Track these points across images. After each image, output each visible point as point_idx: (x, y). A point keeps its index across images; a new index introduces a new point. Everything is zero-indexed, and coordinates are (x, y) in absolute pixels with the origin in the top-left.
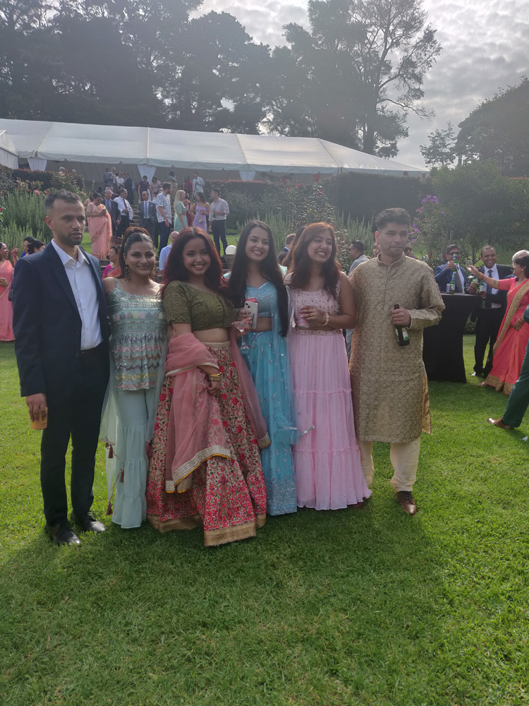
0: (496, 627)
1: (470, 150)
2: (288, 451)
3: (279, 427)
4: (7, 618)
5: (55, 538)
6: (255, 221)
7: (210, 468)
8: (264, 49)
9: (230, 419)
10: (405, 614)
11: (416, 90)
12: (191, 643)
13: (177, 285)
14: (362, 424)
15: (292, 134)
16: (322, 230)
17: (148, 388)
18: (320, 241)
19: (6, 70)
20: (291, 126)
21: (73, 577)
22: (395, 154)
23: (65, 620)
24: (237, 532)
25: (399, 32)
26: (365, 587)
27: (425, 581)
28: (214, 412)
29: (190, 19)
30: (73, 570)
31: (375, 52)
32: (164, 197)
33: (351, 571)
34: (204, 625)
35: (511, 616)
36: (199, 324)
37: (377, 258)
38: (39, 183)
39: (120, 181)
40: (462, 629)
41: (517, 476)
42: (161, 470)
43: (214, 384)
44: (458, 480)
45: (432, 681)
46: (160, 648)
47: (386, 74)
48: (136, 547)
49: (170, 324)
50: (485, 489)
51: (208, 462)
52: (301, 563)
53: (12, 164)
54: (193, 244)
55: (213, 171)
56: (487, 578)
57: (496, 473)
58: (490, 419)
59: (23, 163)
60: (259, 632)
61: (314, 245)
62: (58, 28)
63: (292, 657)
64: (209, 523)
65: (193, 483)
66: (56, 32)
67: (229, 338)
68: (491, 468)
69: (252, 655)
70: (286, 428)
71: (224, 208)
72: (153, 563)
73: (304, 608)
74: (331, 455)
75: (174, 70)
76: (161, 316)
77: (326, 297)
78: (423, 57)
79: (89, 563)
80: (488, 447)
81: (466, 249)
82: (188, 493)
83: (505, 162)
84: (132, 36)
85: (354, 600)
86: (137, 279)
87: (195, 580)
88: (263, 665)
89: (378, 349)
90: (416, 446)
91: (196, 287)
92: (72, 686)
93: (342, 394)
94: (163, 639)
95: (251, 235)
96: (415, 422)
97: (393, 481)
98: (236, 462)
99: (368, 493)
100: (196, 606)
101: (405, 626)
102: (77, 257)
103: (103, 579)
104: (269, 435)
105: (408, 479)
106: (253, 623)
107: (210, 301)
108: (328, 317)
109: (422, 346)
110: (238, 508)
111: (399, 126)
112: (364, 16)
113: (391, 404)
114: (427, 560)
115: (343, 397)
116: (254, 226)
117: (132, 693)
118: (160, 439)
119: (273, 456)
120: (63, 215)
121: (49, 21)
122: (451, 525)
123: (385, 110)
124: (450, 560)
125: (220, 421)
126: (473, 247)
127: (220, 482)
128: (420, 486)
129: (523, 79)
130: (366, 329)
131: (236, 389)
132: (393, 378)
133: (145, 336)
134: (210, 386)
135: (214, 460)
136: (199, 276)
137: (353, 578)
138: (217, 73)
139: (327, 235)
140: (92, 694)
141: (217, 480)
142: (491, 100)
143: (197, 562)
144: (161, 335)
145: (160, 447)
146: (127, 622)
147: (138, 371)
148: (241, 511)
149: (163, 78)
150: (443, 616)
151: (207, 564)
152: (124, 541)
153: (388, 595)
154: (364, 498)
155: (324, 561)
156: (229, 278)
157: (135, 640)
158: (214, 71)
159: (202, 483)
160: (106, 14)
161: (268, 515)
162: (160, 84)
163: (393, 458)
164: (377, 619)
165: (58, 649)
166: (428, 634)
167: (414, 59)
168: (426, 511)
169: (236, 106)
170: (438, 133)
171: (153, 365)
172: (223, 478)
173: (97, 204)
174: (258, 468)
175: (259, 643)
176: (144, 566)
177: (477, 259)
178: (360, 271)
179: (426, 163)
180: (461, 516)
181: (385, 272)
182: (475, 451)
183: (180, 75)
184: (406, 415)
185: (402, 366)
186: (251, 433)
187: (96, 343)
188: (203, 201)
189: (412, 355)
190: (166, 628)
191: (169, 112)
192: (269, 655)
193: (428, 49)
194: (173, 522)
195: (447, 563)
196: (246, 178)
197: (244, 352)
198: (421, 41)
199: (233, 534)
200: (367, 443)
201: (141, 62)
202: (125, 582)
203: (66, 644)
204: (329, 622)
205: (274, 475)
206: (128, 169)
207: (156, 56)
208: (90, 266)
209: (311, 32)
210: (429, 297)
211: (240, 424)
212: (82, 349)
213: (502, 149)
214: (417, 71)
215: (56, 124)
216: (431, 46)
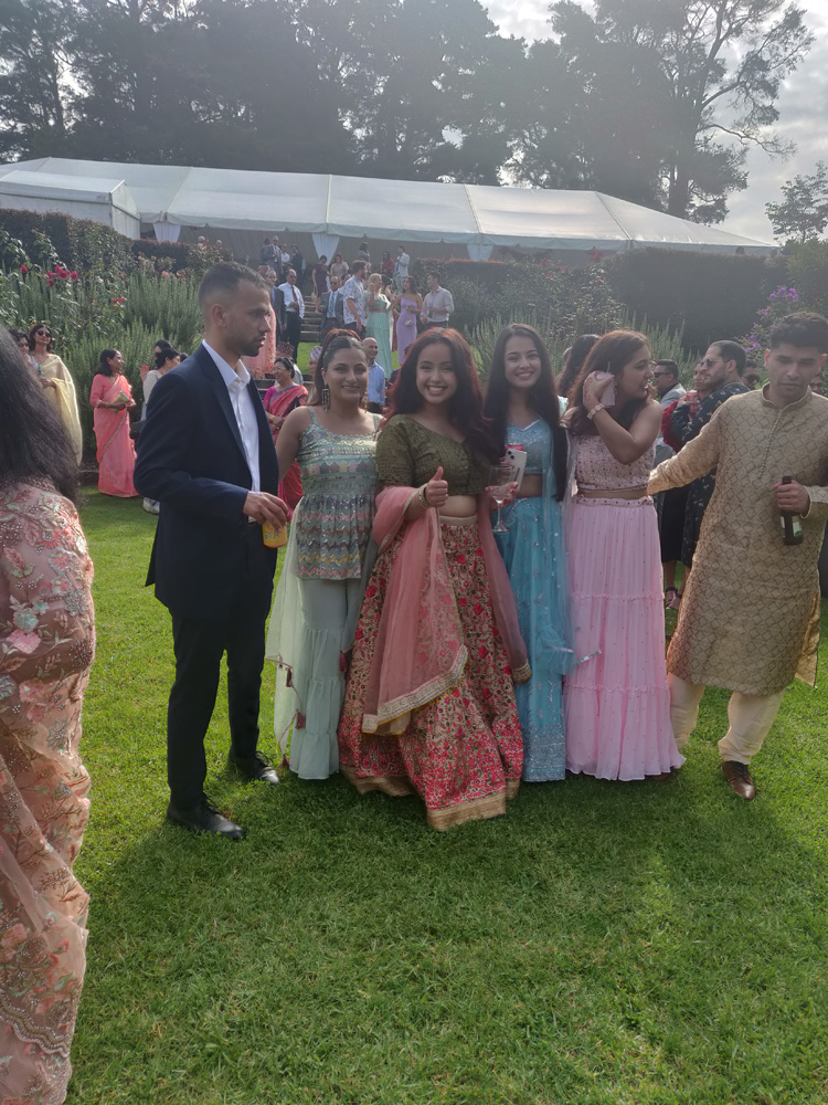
2: (557, 686)
3: (546, 646)
4: (156, 888)
7: (446, 717)
8: (516, 44)
9: (469, 636)
10: (742, 951)
11: (766, 108)
12: (416, 956)
15: (553, 184)
19: (126, 87)
20: (552, 172)
22: (721, 217)
23: (235, 901)
24: (477, 808)
25: (743, 12)
26: (678, 903)
27: (773, 903)
31: (699, 44)
32: (356, 284)
34: (433, 932)
38: (170, 261)
39: (286, 257)
42: (361, 700)
45: (791, 1056)
46: (371, 956)
47: (715, 81)
48: (327, 810)
52: (575, 857)
53: (130, 231)
55: (426, 243)
59: (147, 230)
60: (515, 951)
62: (203, 19)
63: (567, 994)
66: (199, 25)
67: (478, 512)
69: (507, 983)
70: (556, 648)
71: (447, 302)
72: (353, 836)
73: (582, 924)
74: (626, 697)
75: (372, 83)
78: (782, 53)
79: (262, 826)
84: (311, 30)
85: (661, 921)
86: (339, 406)
87: (416, 867)
88: (523, 1000)
92: (252, 993)
93: (650, 601)
94: (374, 943)
95: (508, 352)
99: (679, 761)
100: (420, 904)
101: (744, 968)
103: (282, 850)
104: (530, 663)
106: (506, 937)
109: (821, 544)
110: (475, 773)
111: (731, 171)
113: (754, 633)
114: (777, 872)
115: (651, 607)
117: (336, 1013)
118: (363, 653)
119: (533, 693)
121: (190, 9)
122: (814, 822)
123: (710, 143)
124: (814, 876)
127: (456, 737)
131: (481, 590)
133: (356, 499)
135: (451, 705)
136: (435, 405)
137: (656, 888)
138: (440, 87)
140: (280, 1008)
141: (454, 734)
143: (418, 840)
145: (363, 665)
146: (321, 914)
147: (345, 551)
148: (482, 778)
149: (358, 88)
150: (806, 960)
151: (432, 846)
152: (309, 800)
153: (714, 918)
154: (672, 768)
155: (609, 856)
157: (334, 941)
158: (435, 83)
162: (349, 104)
164: (698, 953)
165: (229, 939)
166: (781, 983)
167: (766, 57)
168: (771, 796)
169: (465, 140)
170: (798, 183)
172: (460, 730)
174: (511, 711)
175: (516, 968)
176: (340, 838)
179: (776, 232)
181: (773, 418)
183: (382, 90)
184: (775, 652)
186: (501, 656)
190: (378, 930)
191: (361, 150)
192: (532, 986)
193: (792, 39)
194: (375, 781)
195: (810, 879)
196: (478, 255)
198: (779, 27)
201: (324, 71)
202: (314, 859)
203: (239, 935)
204: (623, 950)
205: (533, 721)
206: (299, 239)
207: (347, 60)
209: (593, 14)
211: (484, 644)
214: (771, 75)
215: (194, 170)
216: (797, 36)
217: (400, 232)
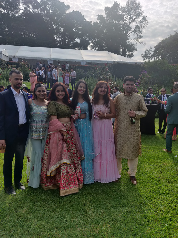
0: (165, 231)
1: (158, 55)
2: (91, 161)
3: (88, 153)
5: (7, 192)
6: (81, 80)
7: (62, 167)
8: (90, 23)
9: (70, 150)
11: (140, 36)
13: (53, 102)
14: (118, 152)
15: (99, 50)
16: (103, 84)
17: (42, 139)
18: (102, 88)
19: (6, 29)
20: (98, 48)
21: (12, 208)
22: (133, 57)
23: (6, 225)
24: (72, 191)
25: (134, 17)
26: (117, 214)
27: (139, 212)
28: (65, 147)
29: (66, 13)
30: (12, 205)
31: (126, 23)
32: (55, 71)
33: (112, 207)
35: (171, 227)
36: (60, 116)
37: (124, 93)
38: (15, 66)
40: (152, 232)
41: (173, 170)
42: (45, 167)
43: (65, 137)
44: (152, 172)
47: (130, 30)
48: (35, 196)
49: (50, 115)
50: (161, 175)
51: (62, 165)
53: (7, 60)
54: (59, 88)
55: (72, 62)
56: (162, 211)
57: (165, 169)
58: (164, 149)
59: (10, 59)
60: (77, 232)
61: (100, 89)
64: (62, 187)
65: (56, 173)
66: (23, 17)
67: (71, 121)
68: (164, 167)
71: (75, 74)
72: (41, 203)
73: (94, 222)
74: (107, 163)
75: (61, 29)
76: (47, 113)
77: (105, 107)
78: (142, 25)
79: (18, 202)
80: (163, 159)
81: (156, 88)
82: (55, 176)
83: (169, 59)
84: (47, 19)
85: (113, 219)
86: (39, 100)
87: (55, 210)
89: (124, 125)
90: (137, 160)
91: (60, 103)
93: (111, 141)
94: (41, 234)
95: (80, 85)
96: (137, 151)
97: (128, 172)
98: (72, 165)
99: (120, 176)
100: (55, 221)
102: (19, 93)
103: (22, 209)
104: (84, 155)
105: (134, 172)
106: (75, 228)
107: (64, 108)
108: (106, 114)
109: (139, 124)
110: (72, 182)
111: (134, 47)
112: (123, 12)
113: (128, 145)
115: (111, 142)
116: (81, 82)
118: (45, 156)
119: (86, 163)
120: (15, 78)
121: (21, 14)
122: (149, 189)
123: (130, 42)
124: (148, 203)
125: (66, 150)
126: (159, 88)
127: (66, 172)
128: (138, 173)
129: (175, 32)
130: (120, 118)
131: (73, 139)
132: (129, 135)
133: (42, 120)
134: (63, 138)
135: (64, 165)
136: (61, 99)
137: (112, 210)
139: (105, 86)
141: (65, 172)
142: (165, 39)
144: (47, 120)
145: (46, 159)
146: (29, 227)
147: (39, 132)
148: (73, 183)
149: (57, 32)
150: (146, 226)
151: (60, 203)
153: (125, 217)
156: (72, 100)
157: (31, 234)
159: (60, 172)
160: (39, 12)
161: (83, 184)
162: (56, 34)
163: (129, 164)
164: (121, 227)
167: (139, 26)
168: (140, 183)
169: (80, 41)
170: (147, 50)
171: (44, 130)
172: (67, 171)
173: (33, 73)
174: (80, 167)
175: (76, 237)
176: (37, 204)
177: (160, 92)
178: (118, 97)
179: (143, 60)
180: (153, 186)
181: (127, 98)
182: (158, 161)
183: (62, 31)
184: (133, 149)
185: (132, 131)
186: (78, 154)
187: (24, 123)
188: (68, 72)
189: (136, 128)
190: (43, 229)
191: (58, 43)
194: (49, 187)
196: (83, 64)
197: (76, 126)
198: (142, 20)
199: (70, 191)
200: (119, 158)
201: (50, 27)
202: (30, 210)
204: (103, 228)
205: (86, 170)
207: (55, 25)
208: (24, 96)
209: (105, 17)
210: (142, 107)
211: (74, 151)
212: (19, 124)
213: (168, 55)
214: (140, 30)
215: (21, 47)
216: (145, 21)
217: (66, 59)
